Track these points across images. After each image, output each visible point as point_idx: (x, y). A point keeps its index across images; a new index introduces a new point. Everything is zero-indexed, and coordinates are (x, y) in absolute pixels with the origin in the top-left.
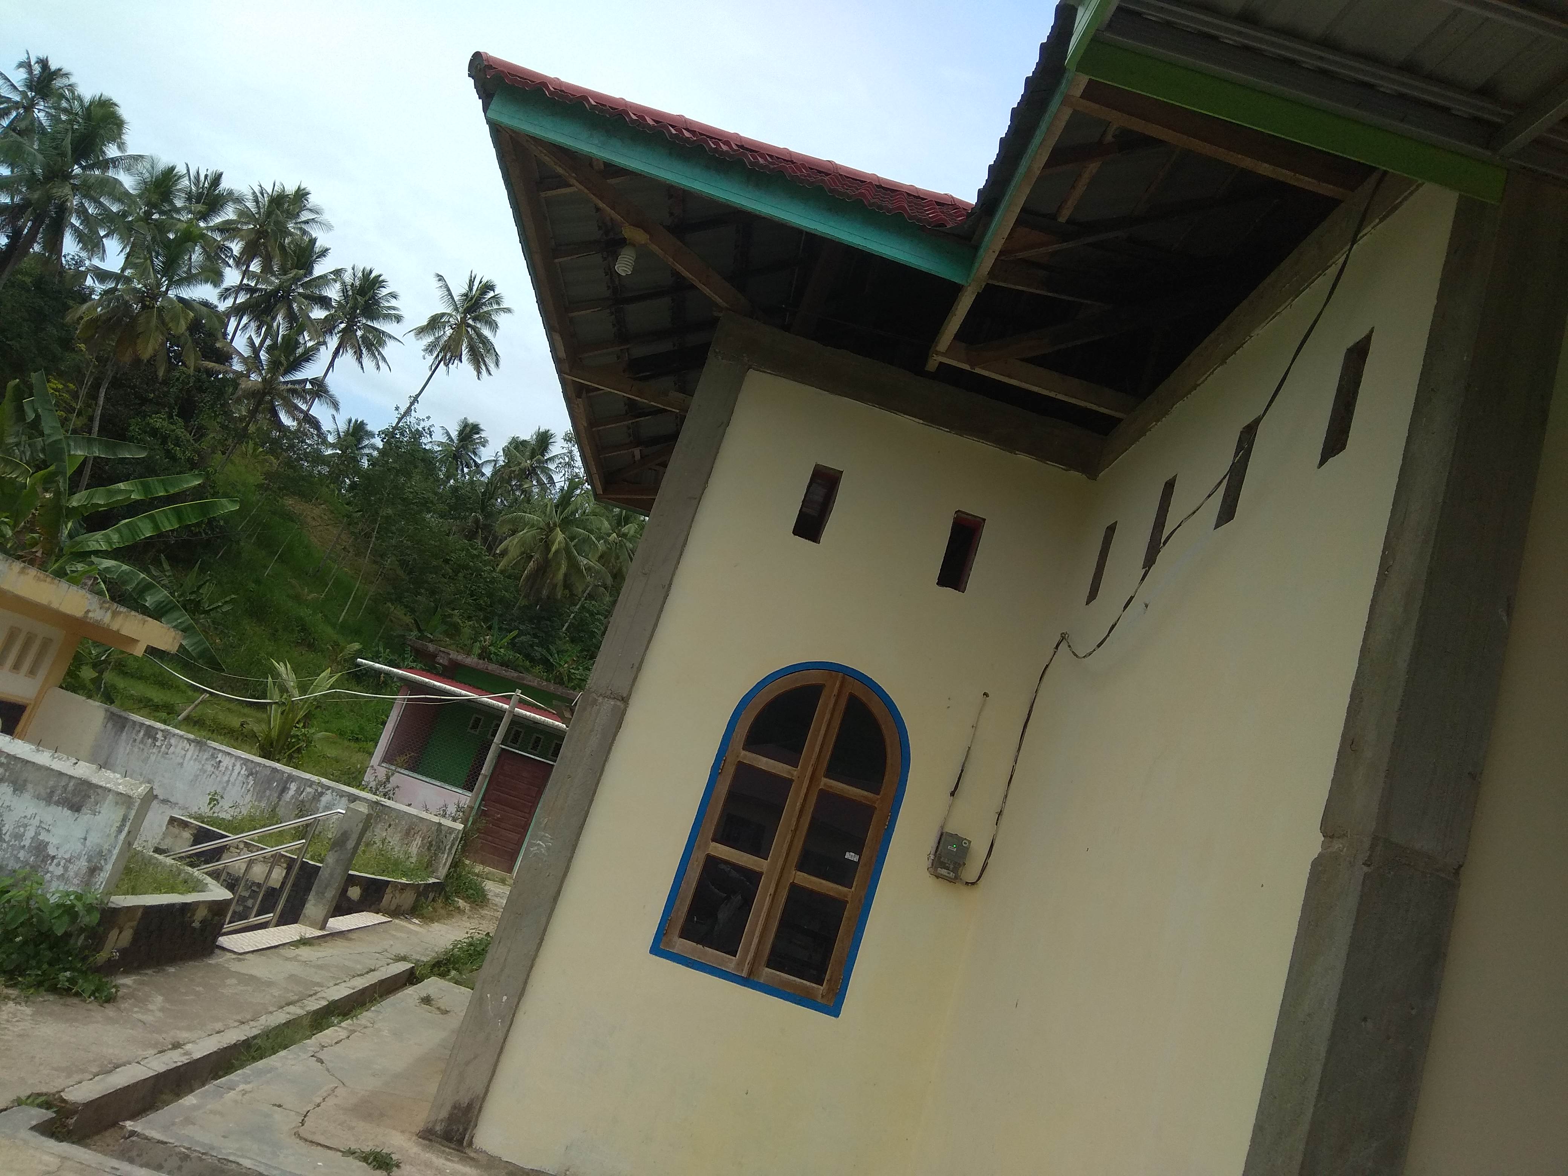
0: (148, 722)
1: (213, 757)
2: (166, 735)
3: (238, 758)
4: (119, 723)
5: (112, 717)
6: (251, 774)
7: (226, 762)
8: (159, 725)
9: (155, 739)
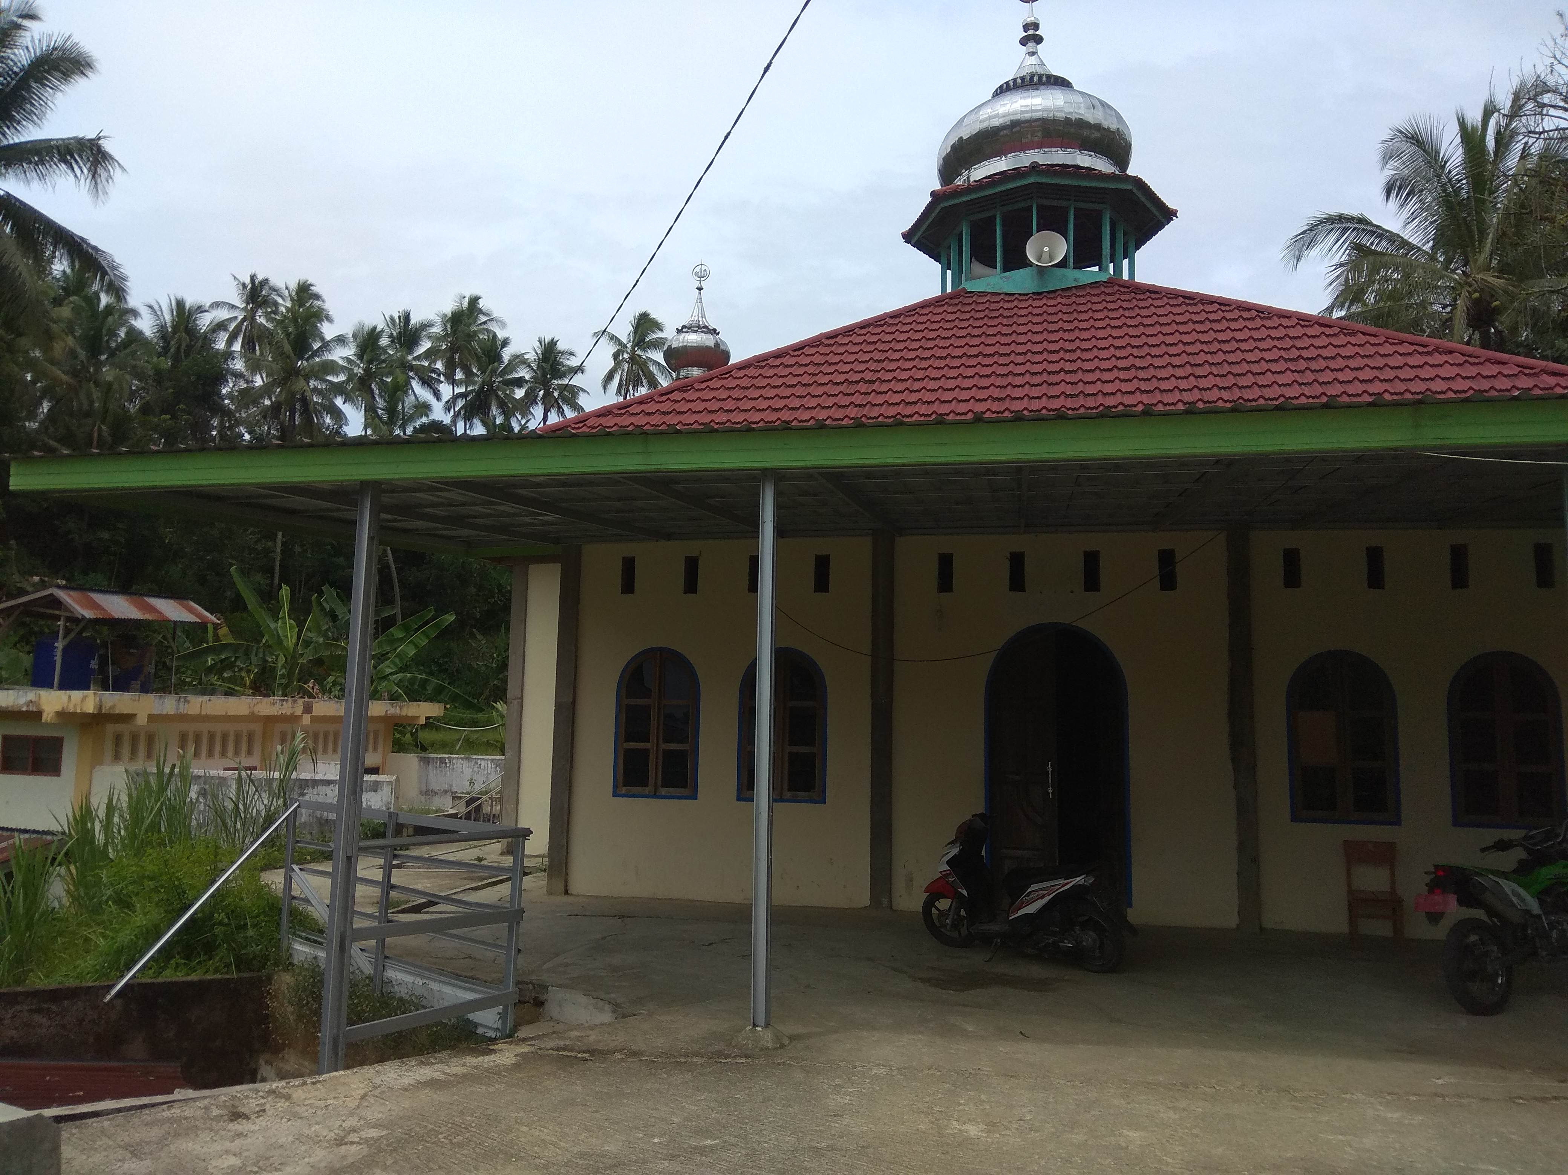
0: (439, 756)
1: (476, 763)
2: (450, 759)
3: (488, 760)
4: (426, 761)
5: (421, 759)
6: (497, 766)
7: (483, 763)
8: (445, 756)
9: (446, 764)
